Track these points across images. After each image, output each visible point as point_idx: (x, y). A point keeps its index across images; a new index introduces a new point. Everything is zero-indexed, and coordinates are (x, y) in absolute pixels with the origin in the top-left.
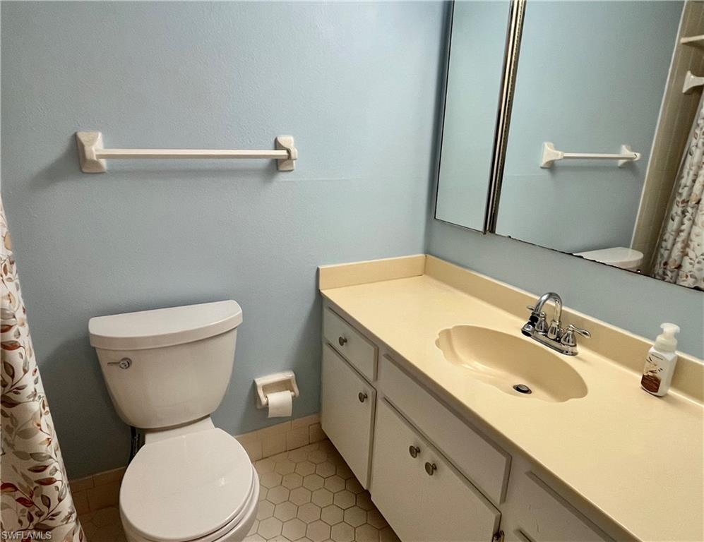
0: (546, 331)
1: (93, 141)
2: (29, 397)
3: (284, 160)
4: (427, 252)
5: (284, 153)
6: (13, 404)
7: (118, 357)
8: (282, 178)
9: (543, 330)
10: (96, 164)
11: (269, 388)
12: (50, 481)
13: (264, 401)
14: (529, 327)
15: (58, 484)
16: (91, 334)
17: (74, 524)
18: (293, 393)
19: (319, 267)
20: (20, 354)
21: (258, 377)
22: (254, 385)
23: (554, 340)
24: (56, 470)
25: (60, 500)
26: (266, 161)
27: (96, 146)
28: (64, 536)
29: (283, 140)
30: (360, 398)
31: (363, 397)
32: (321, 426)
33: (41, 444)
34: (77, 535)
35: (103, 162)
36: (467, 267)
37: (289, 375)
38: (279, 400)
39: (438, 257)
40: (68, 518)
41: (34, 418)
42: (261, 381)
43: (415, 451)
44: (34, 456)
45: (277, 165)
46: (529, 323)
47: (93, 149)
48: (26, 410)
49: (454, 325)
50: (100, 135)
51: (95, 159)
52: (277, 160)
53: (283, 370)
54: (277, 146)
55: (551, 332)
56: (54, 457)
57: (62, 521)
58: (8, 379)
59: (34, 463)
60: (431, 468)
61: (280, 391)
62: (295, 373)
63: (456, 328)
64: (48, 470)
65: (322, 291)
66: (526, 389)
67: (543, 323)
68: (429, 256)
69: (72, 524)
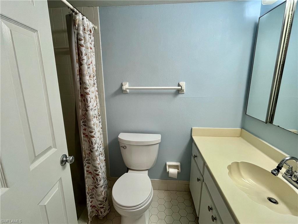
0: (291, 176)
1: (125, 85)
2: (95, 151)
3: (180, 90)
4: (243, 128)
5: (180, 88)
6: (92, 152)
7: (123, 145)
8: (180, 96)
9: (290, 175)
10: (126, 91)
11: (170, 166)
12: (98, 175)
13: (168, 170)
14: (275, 171)
15: (100, 176)
16: (119, 138)
17: (103, 189)
18: (178, 171)
19: (193, 128)
20: (95, 139)
21: (168, 162)
22: (166, 164)
23: (295, 181)
24: (100, 172)
25: (100, 181)
26: (175, 90)
27: (126, 86)
28: (100, 191)
29: (181, 83)
30: (197, 180)
31: (198, 180)
32: (189, 186)
33: (97, 164)
34: (104, 192)
35: (128, 90)
36: (259, 137)
37: (178, 164)
38: (173, 171)
39: (247, 130)
40: (101, 187)
41: (96, 157)
42: (168, 163)
43: (210, 209)
44: (95, 167)
45: (179, 92)
46: (276, 169)
47: (124, 87)
48: (94, 154)
49: (241, 161)
50: (128, 83)
51: (125, 89)
52: (178, 90)
53: (177, 162)
54: (179, 85)
55: (294, 177)
56: (100, 168)
57: (100, 187)
58: (91, 145)
59: (95, 169)
60: (214, 219)
61: (175, 169)
62: (181, 163)
63: (241, 162)
64: (98, 172)
65: (193, 137)
66: (274, 201)
67: (290, 171)
68: (243, 130)
69: (102, 189)
